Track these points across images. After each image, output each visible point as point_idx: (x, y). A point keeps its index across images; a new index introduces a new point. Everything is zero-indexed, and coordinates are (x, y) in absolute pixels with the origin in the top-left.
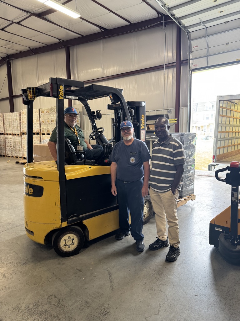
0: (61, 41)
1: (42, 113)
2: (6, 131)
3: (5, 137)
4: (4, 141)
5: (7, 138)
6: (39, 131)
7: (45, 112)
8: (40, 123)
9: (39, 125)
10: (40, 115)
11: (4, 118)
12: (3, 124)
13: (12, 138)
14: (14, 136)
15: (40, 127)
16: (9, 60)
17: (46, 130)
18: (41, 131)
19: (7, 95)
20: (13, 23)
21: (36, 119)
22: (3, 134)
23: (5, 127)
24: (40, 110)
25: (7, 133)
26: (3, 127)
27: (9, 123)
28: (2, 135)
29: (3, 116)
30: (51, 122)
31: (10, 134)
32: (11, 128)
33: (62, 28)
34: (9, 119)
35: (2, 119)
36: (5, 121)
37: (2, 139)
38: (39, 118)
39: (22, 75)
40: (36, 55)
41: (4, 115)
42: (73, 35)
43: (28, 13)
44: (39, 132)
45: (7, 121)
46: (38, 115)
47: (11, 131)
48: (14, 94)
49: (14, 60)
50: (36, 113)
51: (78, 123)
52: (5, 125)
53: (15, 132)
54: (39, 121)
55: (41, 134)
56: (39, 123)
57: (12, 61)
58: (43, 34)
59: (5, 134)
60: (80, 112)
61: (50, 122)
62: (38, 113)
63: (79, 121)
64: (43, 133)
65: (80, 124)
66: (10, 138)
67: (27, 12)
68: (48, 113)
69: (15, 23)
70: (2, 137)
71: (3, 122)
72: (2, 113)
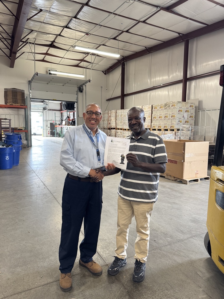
0: (181, 35)
1: (154, 109)
2: (117, 127)
3: (116, 131)
4: (115, 135)
5: (117, 133)
6: (150, 126)
7: (158, 108)
8: (152, 119)
9: (150, 121)
10: (153, 111)
11: (117, 114)
12: (115, 119)
13: (122, 132)
14: (125, 131)
15: (151, 122)
16: (124, 62)
17: (158, 126)
18: (152, 126)
19: (119, 93)
20: (139, 22)
21: (147, 115)
22: (114, 128)
23: (117, 123)
24: (153, 106)
25: (118, 128)
26: (115, 122)
27: (121, 119)
28: (114, 130)
29: (116, 113)
30: (165, 117)
31: (121, 129)
32: (122, 124)
33: (188, 19)
34: (121, 115)
35: (115, 115)
36: (117, 117)
37: (113, 133)
38: (150, 114)
39: (135, 74)
40: (151, 54)
41: (117, 112)
42: (197, 25)
43: (158, 8)
44: (150, 128)
45: (119, 117)
46: (150, 111)
47: (122, 126)
48: (125, 93)
49: (128, 61)
50: (149, 109)
51: (192, 118)
52: (117, 121)
53: (126, 127)
54: (151, 117)
55: (152, 130)
56: (150, 118)
57: (127, 62)
58: (165, 30)
59: (116, 129)
60: (195, 107)
61: (163, 118)
62: (151, 109)
63: (194, 116)
64: (154, 128)
65: (194, 119)
66: (121, 133)
67: (157, 6)
68: (161, 109)
69: (141, 22)
70: (113, 132)
71: (115, 118)
72: (115, 110)
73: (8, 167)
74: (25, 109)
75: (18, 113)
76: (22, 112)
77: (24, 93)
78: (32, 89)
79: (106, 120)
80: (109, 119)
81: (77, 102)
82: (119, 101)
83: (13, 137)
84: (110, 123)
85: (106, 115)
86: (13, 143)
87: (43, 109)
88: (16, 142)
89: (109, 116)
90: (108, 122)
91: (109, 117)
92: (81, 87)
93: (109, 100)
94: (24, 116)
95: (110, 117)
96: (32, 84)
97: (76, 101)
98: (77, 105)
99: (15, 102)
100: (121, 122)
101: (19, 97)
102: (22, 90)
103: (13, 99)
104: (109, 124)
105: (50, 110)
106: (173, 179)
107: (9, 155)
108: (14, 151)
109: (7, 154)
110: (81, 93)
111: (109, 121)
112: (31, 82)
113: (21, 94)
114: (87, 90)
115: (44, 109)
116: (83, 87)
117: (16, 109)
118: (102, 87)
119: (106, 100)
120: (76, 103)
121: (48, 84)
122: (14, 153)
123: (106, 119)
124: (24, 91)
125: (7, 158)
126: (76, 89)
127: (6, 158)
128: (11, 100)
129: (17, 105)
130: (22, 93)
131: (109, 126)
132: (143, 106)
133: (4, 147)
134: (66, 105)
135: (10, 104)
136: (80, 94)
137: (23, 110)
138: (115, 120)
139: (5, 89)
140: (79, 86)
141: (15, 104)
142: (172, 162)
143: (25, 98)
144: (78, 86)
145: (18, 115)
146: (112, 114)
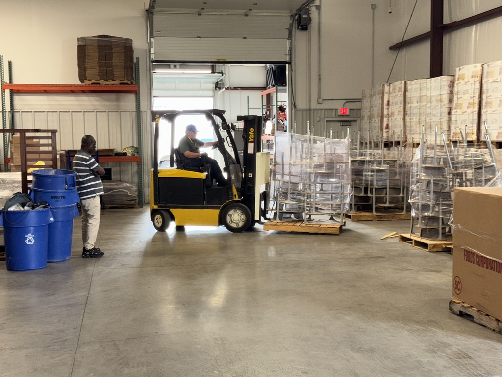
2: (408, 137)
11: (408, 94)
12: (402, 113)
22: (399, 144)
23: (408, 124)
25: (412, 141)
26: (402, 122)
27: (418, 111)
29: (406, 91)
34: (420, 99)
35: (403, 98)
36: (409, 105)
41: (409, 88)
45: (415, 104)
48: (446, 20)
52: (407, 118)
71: (402, 110)
72: (403, 82)
73: (33, 265)
74: (137, 93)
75: (118, 106)
76: (129, 101)
77: (131, 47)
78: (155, 34)
79: (376, 115)
80: (385, 112)
81: (290, 63)
82: (425, 48)
83: (50, 180)
84: (387, 125)
85: (377, 100)
86: (52, 197)
87: (213, 86)
88: (59, 195)
89: (385, 102)
90: (382, 122)
91: (385, 107)
92: (302, 13)
93: (398, 47)
94: (134, 114)
95: (388, 104)
96: (156, 17)
97: (288, 59)
98: (291, 70)
99: (106, 73)
100: (419, 122)
101: (117, 60)
102: (127, 39)
103: (100, 66)
104: (385, 130)
105: (236, 89)
106: (493, 325)
107: (38, 231)
108: (52, 219)
109: (32, 228)
110: (304, 33)
111: (385, 120)
112: (152, 13)
113: (123, 50)
114: (323, 20)
115: (216, 87)
116: (308, 12)
117: (113, 96)
118: (373, 7)
119: (391, 48)
120: (287, 65)
121: (200, 14)
122: (51, 226)
123: (376, 111)
124: (131, 40)
125: (30, 239)
126: (286, 21)
127: (28, 239)
128: (96, 70)
129: (112, 82)
130: (126, 46)
131: (385, 135)
132: (485, 66)
133: (26, 208)
134: (274, 72)
135: (91, 82)
136: (300, 36)
137: (132, 97)
138: (402, 116)
139: (78, 39)
140: (294, 12)
141: (107, 80)
142: (492, 268)
143: (135, 61)
144: (291, 11)
145: (119, 111)
146: (394, 95)
